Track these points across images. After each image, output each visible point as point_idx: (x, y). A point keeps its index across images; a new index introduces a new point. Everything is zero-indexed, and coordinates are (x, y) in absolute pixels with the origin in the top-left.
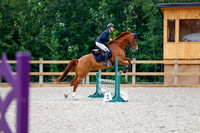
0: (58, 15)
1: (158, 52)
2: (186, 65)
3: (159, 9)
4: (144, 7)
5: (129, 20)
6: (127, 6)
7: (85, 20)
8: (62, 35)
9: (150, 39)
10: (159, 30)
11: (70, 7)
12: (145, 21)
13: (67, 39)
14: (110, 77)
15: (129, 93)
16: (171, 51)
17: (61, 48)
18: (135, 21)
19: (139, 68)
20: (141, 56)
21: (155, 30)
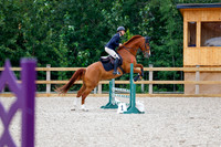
0: (67, 16)
1: (177, 58)
2: (208, 72)
3: (178, 10)
4: (161, 8)
5: (145, 22)
6: (143, 7)
7: (96, 23)
8: (71, 39)
9: (169, 44)
10: (178, 34)
11: (80, 8)
12: (163, 24)
13: (76, 44)
14: (125, 86)
15: (145, 104)
16: (191, 57)
17: (69, 54)
18: (151, 24)
19: (157, 76)
20: (159, 63)
21: (174, 33)
